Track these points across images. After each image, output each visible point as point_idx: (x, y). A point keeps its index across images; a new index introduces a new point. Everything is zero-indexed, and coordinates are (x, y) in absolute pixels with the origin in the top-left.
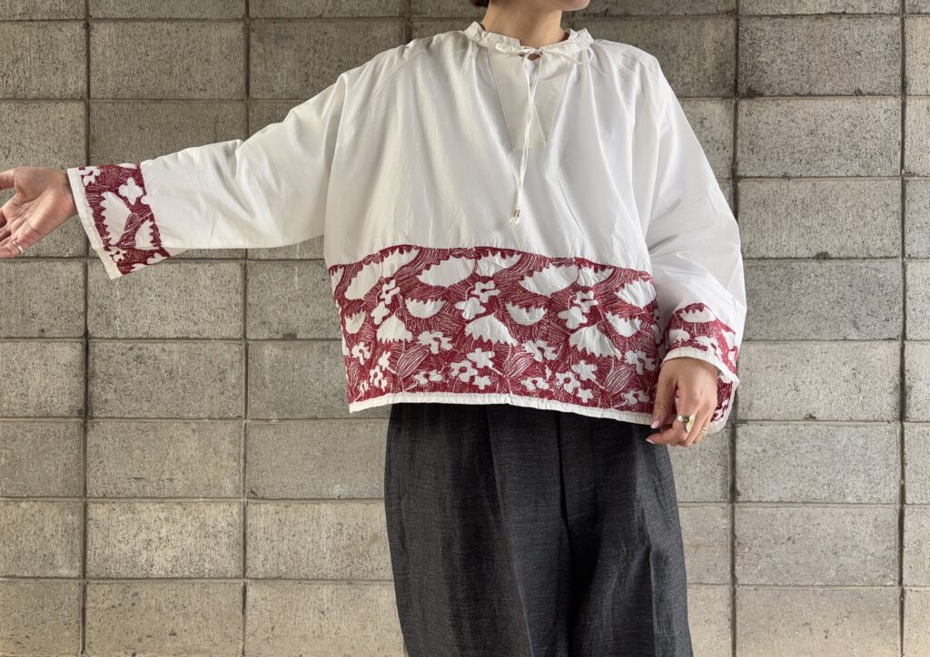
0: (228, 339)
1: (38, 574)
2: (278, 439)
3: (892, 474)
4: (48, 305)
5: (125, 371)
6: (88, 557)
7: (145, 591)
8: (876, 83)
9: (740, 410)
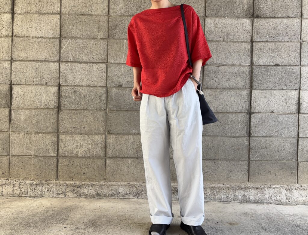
0: (102, 86)
1: (44, 155)
2: (117, 116)
3: (295, 129)
4: (48, 75)
5: (71, 95)
6: (59, 150)
7: (76, 161)
8: (294, 14)
9: (252, 110)
